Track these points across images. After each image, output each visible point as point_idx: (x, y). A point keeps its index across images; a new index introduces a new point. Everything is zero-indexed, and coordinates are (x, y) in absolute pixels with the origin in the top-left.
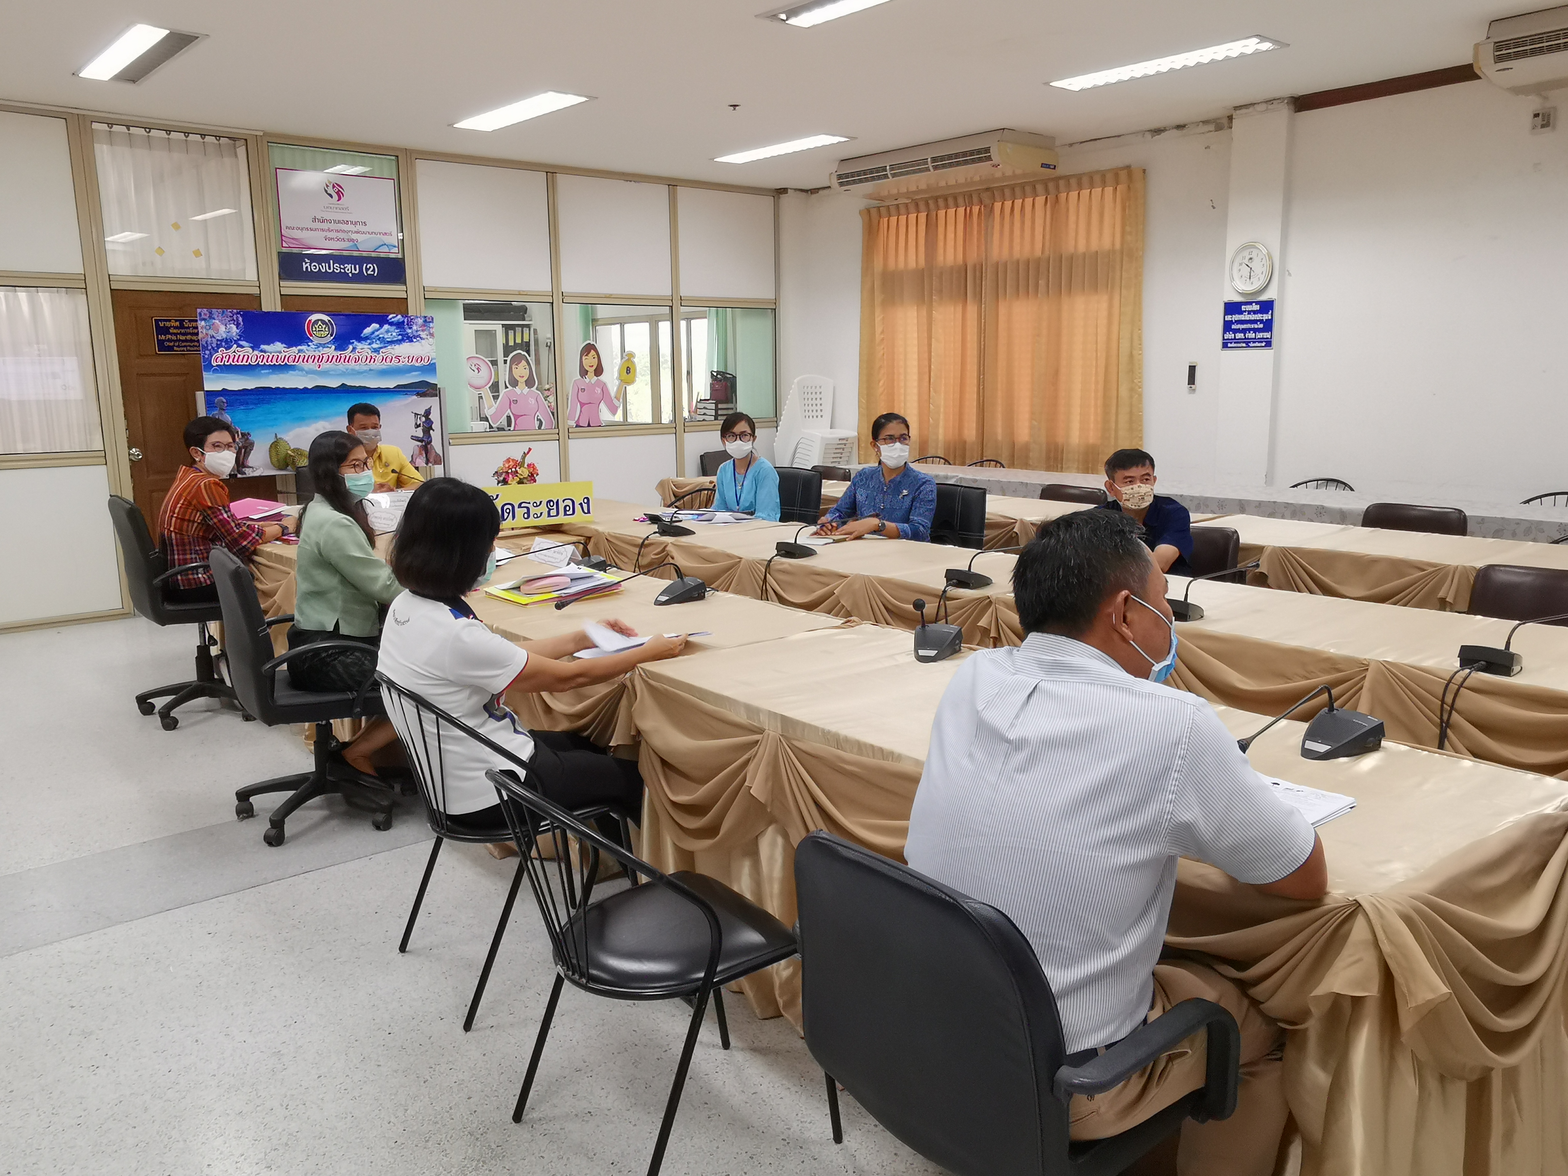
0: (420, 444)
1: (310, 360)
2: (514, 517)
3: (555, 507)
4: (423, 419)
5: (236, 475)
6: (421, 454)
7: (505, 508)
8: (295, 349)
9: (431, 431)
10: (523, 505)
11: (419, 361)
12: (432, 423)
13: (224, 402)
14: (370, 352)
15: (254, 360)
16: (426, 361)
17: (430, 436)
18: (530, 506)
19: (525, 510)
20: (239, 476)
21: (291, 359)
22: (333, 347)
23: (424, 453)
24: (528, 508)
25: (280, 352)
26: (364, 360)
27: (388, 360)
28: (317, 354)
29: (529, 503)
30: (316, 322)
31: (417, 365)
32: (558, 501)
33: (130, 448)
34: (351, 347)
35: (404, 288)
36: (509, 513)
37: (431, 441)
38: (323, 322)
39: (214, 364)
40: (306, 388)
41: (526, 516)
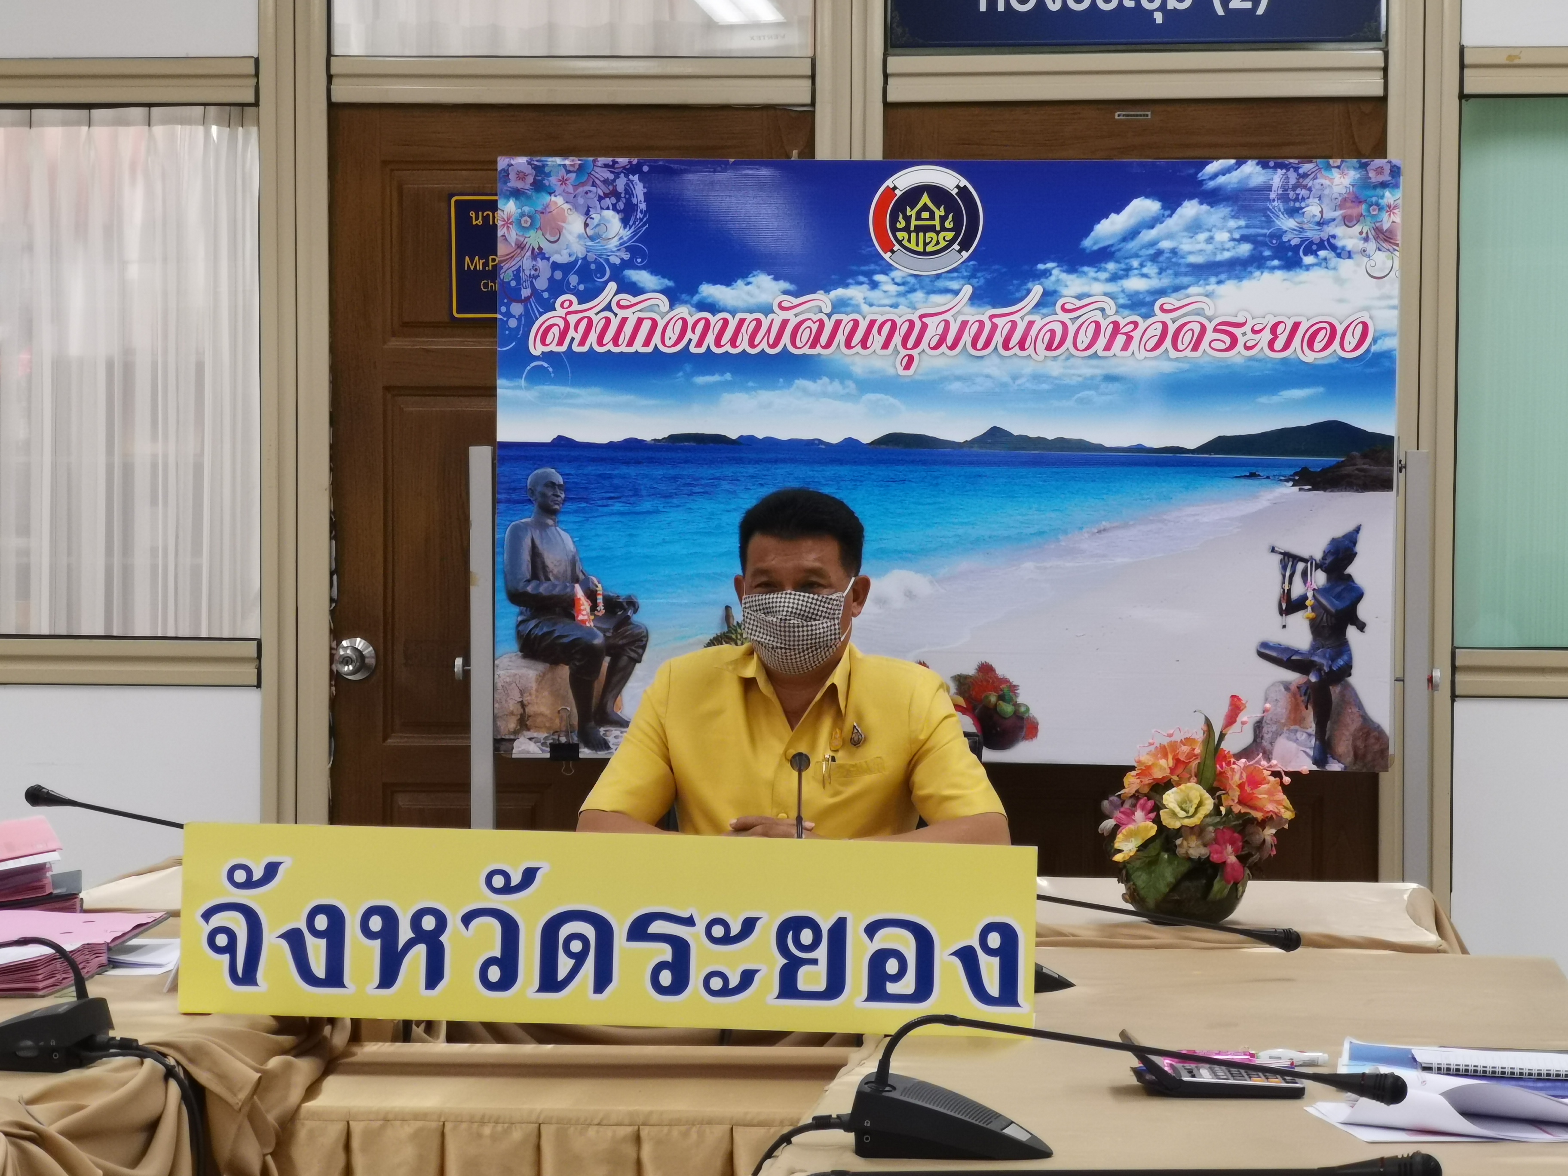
0: (1292, 677)
1: (877, 340)
2: (603, 980)
3: (821, 953)
4: (1320, 578)
5: (575, 748)
6: (1296, 719)
7: (565, 930)
8: (822, 300)
9: (1352, 632)
10: (656, 927)
11: (1319, 343)
12: (1359, 595)
13: (553, 485)
14: (1110, 307)
15: (672, 335)
16: (1351, 340)
17: (1342, 647)
18: (694, 936)
19: (665, 952)
20: (585, 753)
21: (804, 336)
22: (968, 290)
23: (1310, 716)
24: (681, 948)
25: (767, 310)
26: (1084, 339)
27: (1186, 339)
28: (902, 315)
29: (689, 922)
30: (913, 195)
31: (1309, 357)
32: (839, 929)
33: (337, 633)
34: (1037, 291)
35: (1371, 55)
36: (580, 959)
37: (1347, 670)
38: (938, 194)
39: (536, 349)
40: (850, 444)
41: (666, 978)
